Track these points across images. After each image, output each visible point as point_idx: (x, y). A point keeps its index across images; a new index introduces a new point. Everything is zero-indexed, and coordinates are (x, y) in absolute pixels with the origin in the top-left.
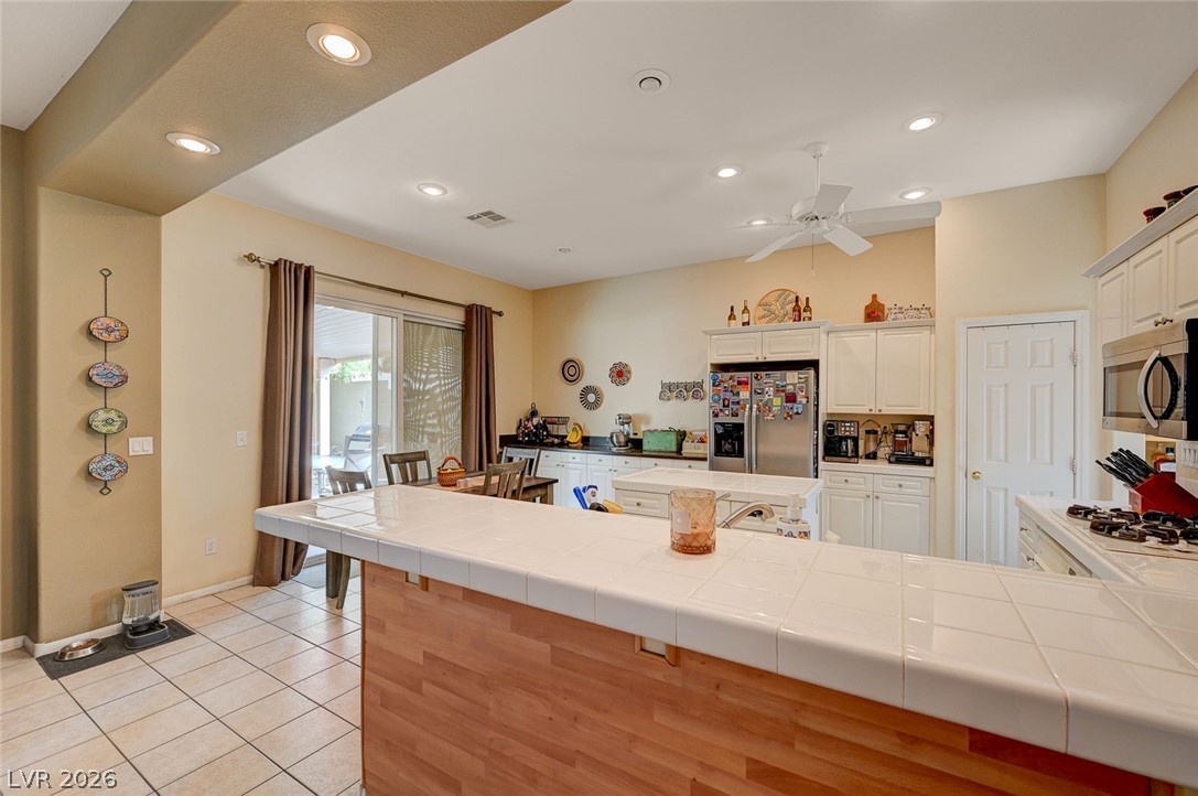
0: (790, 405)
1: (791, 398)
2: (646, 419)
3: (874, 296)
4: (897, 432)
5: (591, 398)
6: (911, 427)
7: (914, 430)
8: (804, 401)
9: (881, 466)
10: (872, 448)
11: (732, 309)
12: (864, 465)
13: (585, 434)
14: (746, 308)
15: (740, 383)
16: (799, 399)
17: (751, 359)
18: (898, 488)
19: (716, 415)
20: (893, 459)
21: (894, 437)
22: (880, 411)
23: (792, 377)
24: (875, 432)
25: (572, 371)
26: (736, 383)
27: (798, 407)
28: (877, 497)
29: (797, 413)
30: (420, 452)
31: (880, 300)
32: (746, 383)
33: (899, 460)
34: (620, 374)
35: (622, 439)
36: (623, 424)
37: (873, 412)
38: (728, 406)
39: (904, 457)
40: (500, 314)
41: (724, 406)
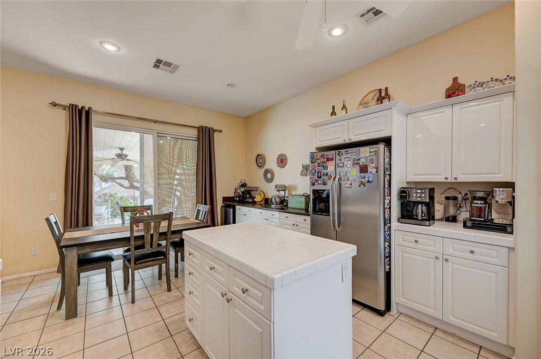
0: (363, 175)
1: (364, 169)
2: (294, 188)
3: (455, 79)
4: (475, 198)
5: (269, 176)
6: (491, 194)
7: (493, 197)
8: (374, 171)
9: (456, 230)
10: (452, 211)
11: (333, 107)
12: (439, 228)
13: (266, 197)
14: (344, 106)
15: (328, 160)
16: (369, 170)
17: (340, 141)
18: (470, 255)
19: (313, 184)
20: (469, 224)
21: (471, 203)
22: (456, 179)
23: (365, 151)
24: (455, 198)
25: (261, 160)
26: (325, 160)
27: (369, 176)
28: (447, 260)
29: (369, 182)
30: (148, 206)
31: (461, 81)
32: (332, 159)
33: (476, 226)
34: (282, 161)
35: (278, 200)
36: (279, 191)
37: (449, 180)
38: (320, 177)
39: (481, 222)
40: (220, 131)
41: (318, 177)
